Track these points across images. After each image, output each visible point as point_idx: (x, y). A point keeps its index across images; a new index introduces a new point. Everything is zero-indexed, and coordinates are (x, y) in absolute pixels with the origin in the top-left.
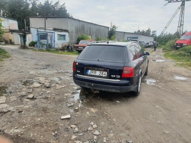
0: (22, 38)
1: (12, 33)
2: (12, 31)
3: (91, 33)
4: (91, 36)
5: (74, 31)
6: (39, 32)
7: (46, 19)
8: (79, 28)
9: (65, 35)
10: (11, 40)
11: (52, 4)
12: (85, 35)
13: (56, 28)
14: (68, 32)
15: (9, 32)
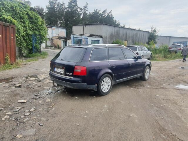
0: (64, 43)
1: (60, 40)
2: (60, 38)
3: (127, 38)
4: (126, 41)
5: (108, 37)
6: (74, 38)
7: (85, 26)
8: (114, 34)
9: (99, 40)
10: (58, 46)
11: (100, 13)
12: (120, 41)
13: (92, 34)
14: (102, 38)
15: (58, 39)
